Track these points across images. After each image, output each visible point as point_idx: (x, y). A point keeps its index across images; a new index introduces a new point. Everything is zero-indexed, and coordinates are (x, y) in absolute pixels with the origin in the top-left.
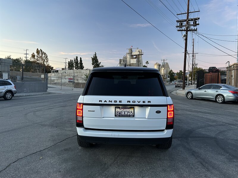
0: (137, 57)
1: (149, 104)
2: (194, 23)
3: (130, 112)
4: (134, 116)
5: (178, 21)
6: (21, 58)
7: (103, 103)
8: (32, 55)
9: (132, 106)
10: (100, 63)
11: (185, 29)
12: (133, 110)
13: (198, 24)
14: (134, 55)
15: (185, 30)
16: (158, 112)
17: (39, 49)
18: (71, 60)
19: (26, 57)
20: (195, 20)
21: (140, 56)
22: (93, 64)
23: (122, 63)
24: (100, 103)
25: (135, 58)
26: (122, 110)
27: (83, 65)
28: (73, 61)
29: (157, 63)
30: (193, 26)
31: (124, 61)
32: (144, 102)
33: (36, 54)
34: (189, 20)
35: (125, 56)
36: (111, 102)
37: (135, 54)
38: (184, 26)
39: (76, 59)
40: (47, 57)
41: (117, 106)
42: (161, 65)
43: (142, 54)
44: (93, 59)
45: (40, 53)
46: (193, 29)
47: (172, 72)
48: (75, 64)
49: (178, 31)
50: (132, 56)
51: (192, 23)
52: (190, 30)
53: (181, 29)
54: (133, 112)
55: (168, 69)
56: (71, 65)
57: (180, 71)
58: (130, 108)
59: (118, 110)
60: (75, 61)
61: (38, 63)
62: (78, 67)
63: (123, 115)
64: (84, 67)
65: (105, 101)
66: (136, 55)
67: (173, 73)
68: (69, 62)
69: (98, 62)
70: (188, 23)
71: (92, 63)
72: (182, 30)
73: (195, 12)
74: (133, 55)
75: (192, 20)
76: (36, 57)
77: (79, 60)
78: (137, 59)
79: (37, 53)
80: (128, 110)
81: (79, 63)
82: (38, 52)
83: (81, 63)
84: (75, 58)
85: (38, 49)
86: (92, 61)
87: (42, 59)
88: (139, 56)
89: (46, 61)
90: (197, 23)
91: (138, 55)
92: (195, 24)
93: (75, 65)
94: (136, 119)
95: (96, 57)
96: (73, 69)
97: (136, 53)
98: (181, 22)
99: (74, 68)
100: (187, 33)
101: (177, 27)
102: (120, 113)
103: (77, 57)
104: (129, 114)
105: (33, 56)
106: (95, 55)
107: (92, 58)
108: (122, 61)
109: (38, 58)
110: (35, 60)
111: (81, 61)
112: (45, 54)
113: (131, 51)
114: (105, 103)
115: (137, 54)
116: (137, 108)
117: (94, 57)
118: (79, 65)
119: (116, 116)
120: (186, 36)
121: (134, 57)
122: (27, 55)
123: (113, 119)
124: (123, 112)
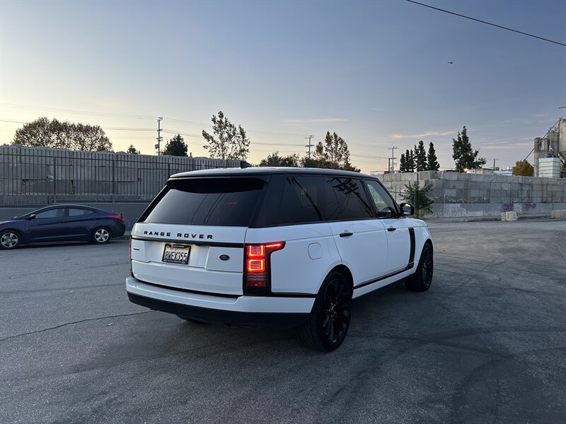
1: (209, 240)
3: (183, 255)
4: (187, 262)
6: (296, 155)
8: (317, 147)
9: (188, 245)
10: (477, 152)
12: (187, 252)
16: (225, 258)
17: (332, 134)
18: (408, 151)
19: (309, 152)
22: (455, 157)
23: (543, 148)
26: (173, 250)
27: (437, 160)
28: (413, 153)
31: (549, 142)
32: (201, 237)
33: (325, 144)
35: (553, 129)
36: (157, 234)
39: (419, 147)
40: (346, 148)
41: (168, 243)
44: (457, 145)
45: (333, 141)
48: (416, 160)
54: (187, 255)
56: (407, 164)
58: (185, 247)
59: (168, 250)
60: (417, 152)
61: (329, 163)
62: (424, 167)
63: (172, 260)
64: (438, 166)
65: (151, 233)
68: (403, 156)
69: (470, 150)
71: (453, 154)
76: (324, 152)
77: (427, 149)
79: (327, 141)
80: (181, 251)
81: (426, 156)
82: (329, 140)
83: (432, 157)
84: (418, 145)
85: (328, 133)
86: (454, 149)
87: (337, 153)
89: (343, 157)
93: (417, 162)
94: (190, 269)
95: (466, 138)
96: (413, 171)
99: (415, 170)
102: (169, 256)
103: (421, 143)
104: (181, 258)
105: (320, 149)
106: (463, 133)
107: (455, 142)
108: (543, 143)
109: (328, 153)
110: (323, 157)
111: (432, 150)
112: (342, 142)
116: (194, 248)
117: (459, 138)
118: (427, 162)
119: (163, 260)
122: (311, 148)
123: (160, 265)
124: (174, 254)
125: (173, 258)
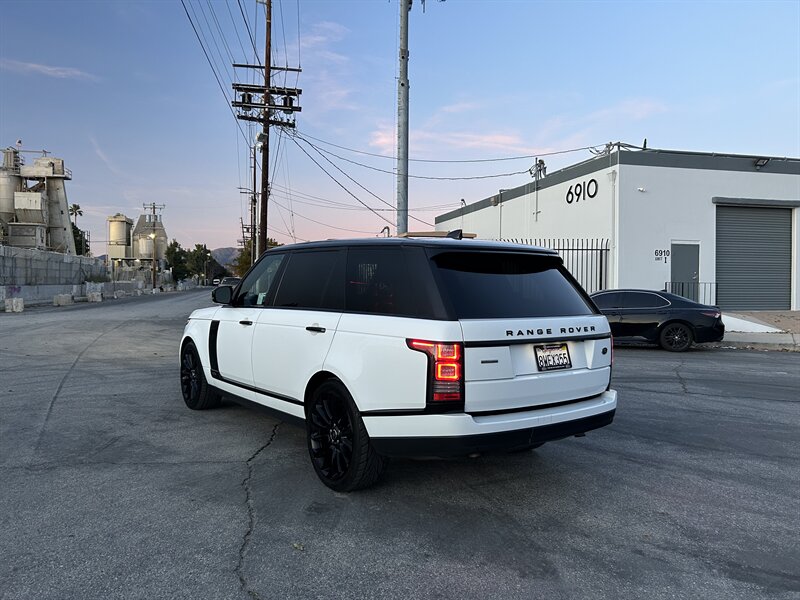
0: (45, 185)
1: (593, 333)
2: (285, 103)
3: (562, 356)
4: (570, 365)
5: (237, 87)
7: (515, 337)
9: (562, 342)
11: (262, 117)
12: (565, 351)
13: (299, 109)
14: (31, 179)
15: (260, 120)
16: (605, 351)
20: (290, 94)
21: (59, 183)
24: (510, 338)
25: (36, 189)
26: (548, 353)
29: (119, 215)
30: (284, 110)
32: (586, 330)
34: (273, 92)
36: (532, 333)
37: (37, 175)
38: (257, 106)
41: (537, 344)
42: (135, 224)
43: (66, 178)
46: (285, 121)
47: (177, 250)
49: (239, 117)
50: (21, 178)
51: (279, 100)
52: (275, 123)
53: (249, 113)
54: (566, 356)
55: (163, 238)
57: (198, 246)
58: (562, 346)
59: (540, 353)
63: (551, 366)
65: (520, 333)
66: (38, 179)
67: (182, 252)
70: (268, 99)
72: (252, 119)
73: (288, 69)
74: (26, 178)
75: (280, 92)
78: (45, 192)
80: (557, 352)
88: (52, 182)
90: (295, 104)
91: (49, 178)
92: (289, 108)
94: (575, 373)
97: (39, 169)
98: (247, 90)
100: (266, 130)
101: (236, 104)
102: (546, 362)
104: (561, 361)
113: (17, 159)
114: (521, 337)
115: (43, 175)
116: (570, 345)
119: (540, 369)
120: (264, 138)
121: (31, 184)
123: (535, 377)
124: (550, 358)
125: (551, 363)
